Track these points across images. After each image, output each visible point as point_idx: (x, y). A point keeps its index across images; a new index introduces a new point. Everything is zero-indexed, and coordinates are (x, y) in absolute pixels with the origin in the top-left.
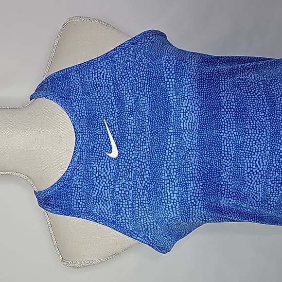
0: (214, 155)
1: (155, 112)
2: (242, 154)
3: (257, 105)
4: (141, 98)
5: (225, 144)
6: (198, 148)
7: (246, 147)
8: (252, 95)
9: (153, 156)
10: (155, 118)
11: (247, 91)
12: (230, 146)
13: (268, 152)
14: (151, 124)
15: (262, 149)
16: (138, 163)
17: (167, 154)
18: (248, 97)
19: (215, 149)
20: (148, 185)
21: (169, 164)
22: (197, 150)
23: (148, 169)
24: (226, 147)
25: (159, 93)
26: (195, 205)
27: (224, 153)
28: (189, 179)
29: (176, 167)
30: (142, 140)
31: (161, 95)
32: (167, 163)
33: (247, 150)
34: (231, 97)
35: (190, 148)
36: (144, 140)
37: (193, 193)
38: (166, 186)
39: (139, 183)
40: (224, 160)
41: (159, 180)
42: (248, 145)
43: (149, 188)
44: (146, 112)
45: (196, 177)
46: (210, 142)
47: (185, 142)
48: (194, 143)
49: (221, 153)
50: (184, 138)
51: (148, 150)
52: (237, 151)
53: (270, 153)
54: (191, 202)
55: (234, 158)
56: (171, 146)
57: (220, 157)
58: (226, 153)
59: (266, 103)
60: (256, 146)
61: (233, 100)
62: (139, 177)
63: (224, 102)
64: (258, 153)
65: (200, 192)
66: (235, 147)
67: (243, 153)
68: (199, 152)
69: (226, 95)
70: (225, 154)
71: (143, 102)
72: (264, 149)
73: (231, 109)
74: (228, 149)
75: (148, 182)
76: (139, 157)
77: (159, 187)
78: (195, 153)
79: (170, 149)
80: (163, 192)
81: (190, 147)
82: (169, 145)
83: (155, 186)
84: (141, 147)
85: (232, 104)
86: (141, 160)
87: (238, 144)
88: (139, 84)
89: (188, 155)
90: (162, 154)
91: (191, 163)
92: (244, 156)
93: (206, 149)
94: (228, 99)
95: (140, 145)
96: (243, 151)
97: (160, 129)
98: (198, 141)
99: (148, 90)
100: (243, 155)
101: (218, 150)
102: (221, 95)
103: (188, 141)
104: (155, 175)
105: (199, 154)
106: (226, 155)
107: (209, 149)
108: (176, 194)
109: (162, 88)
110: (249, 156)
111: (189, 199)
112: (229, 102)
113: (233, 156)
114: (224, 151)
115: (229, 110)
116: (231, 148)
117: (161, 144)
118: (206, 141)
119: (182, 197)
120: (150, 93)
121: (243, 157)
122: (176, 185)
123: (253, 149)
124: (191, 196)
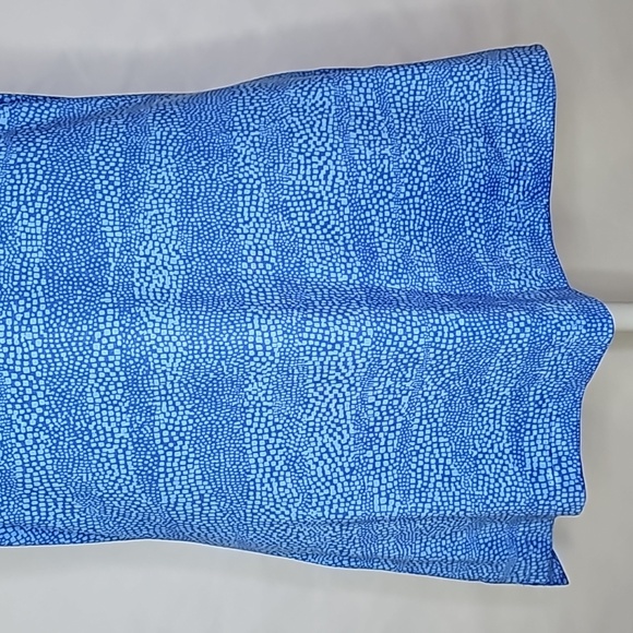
0: (227, 355)
1: (63, 259)
2: (302, 349)
3: (332, 257)
4: (22, 219)
5: (257, 326)
6: (182, 338)
7: (311, 332)
8: (319, 232)
9: (54, 357)
10: (61, 271)
11: (306, 222)
12: (269, 331)
13: (368, 342)
14: (48, 284)
15: (354, 335)
16: (10, 376)
17: (96, 354)
18: (308, 237)
19: (228, 340)
20: (48, 421)
21: (102, 375)
22: (179, 344)
23: (43, 388)
24: (259, 333)
25: (76, 219)
26: (172, 449)
27: (254, 349)
28: (158, 398)
29: (123, 379)
30: (19, 317)
31: (80, 223)
32: (97, 373)
33: (315, 340)
34: (265, 237)
35: (159, 339)
36: (23, 318)
37: (167, 424)
38: (98, 416)
39: (19, 421)
40: (252, 363)
41: (77, 406)
42: (317, 325)
43: (51, 426)
44: (34, 255)
45: (177, 394)
46: (215, 323)
47: (145, 324)
48: (170, 327)
49: (246, 347)
50: (143, 314)
51: (39, 343)
52: (288, 344)
53: (373, 343)
54: (162, 443)
55: (280, 358)
56: (107, 333)
57: (243, 358)
58: (259, 347)
59: (353, 254)
60: (337, 328)
61: (270, 243)
62: (18, 406)
63: (247, 247)
64: (342, 346)
65: (184, 423)
66: (284, 332)
67: (304, 347)
68: (186, 349)
69: (253, 231)
70: (256, 352)
71: (27, 230)
72: (360, 333)
73: (265, 263)
74: (264, 339)
75: (46, 414)
76: (10, 361)
77: (79, 420)
78: (173, 349)
79: (105, 341)
80: (91, 427)
81: (158, 335)
82: (102, 331)
83: (67, 419)
84: (16, 336)
85: (267, 252)
86: (18, 369)
87: (291, 324)
88: (23, 187)
89: (155, 356)
90: (81, 354)
91: (164, 372)
92: (308, 353)
93: (206, 340)
94: (256, 241)
95: (12, 330)
96: (305, 343)
97: (77, 295)
98: (180, 321)
99: (45, 205)
100: (305, 352)
101: (236, 340)
102: (239, 231)
103: (154, 321)
104: (65, 397)
105: (185, 353)
106: (261, 354)
107: (214, 340)
108: (127, 427)
109: (86, 210)
110: (319, 353)
111: (157, 436)
112: (260, 247)
113: (277, 355)
114: (254, 343)
115: (261, 266)
116: (273, 334)
117: (79, 328)
118: (204, 320)
119: (141, 433)
120: (51, 214)
121: (305, 355)
122: (124, 410)
123: (330, 336)
124: (161, 431)
